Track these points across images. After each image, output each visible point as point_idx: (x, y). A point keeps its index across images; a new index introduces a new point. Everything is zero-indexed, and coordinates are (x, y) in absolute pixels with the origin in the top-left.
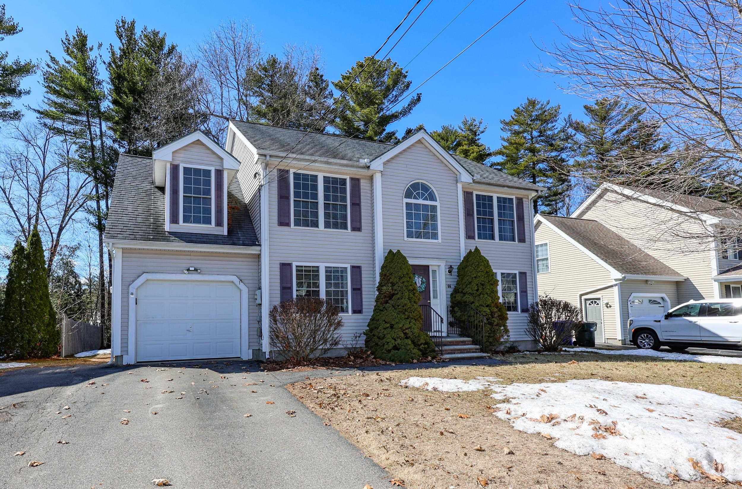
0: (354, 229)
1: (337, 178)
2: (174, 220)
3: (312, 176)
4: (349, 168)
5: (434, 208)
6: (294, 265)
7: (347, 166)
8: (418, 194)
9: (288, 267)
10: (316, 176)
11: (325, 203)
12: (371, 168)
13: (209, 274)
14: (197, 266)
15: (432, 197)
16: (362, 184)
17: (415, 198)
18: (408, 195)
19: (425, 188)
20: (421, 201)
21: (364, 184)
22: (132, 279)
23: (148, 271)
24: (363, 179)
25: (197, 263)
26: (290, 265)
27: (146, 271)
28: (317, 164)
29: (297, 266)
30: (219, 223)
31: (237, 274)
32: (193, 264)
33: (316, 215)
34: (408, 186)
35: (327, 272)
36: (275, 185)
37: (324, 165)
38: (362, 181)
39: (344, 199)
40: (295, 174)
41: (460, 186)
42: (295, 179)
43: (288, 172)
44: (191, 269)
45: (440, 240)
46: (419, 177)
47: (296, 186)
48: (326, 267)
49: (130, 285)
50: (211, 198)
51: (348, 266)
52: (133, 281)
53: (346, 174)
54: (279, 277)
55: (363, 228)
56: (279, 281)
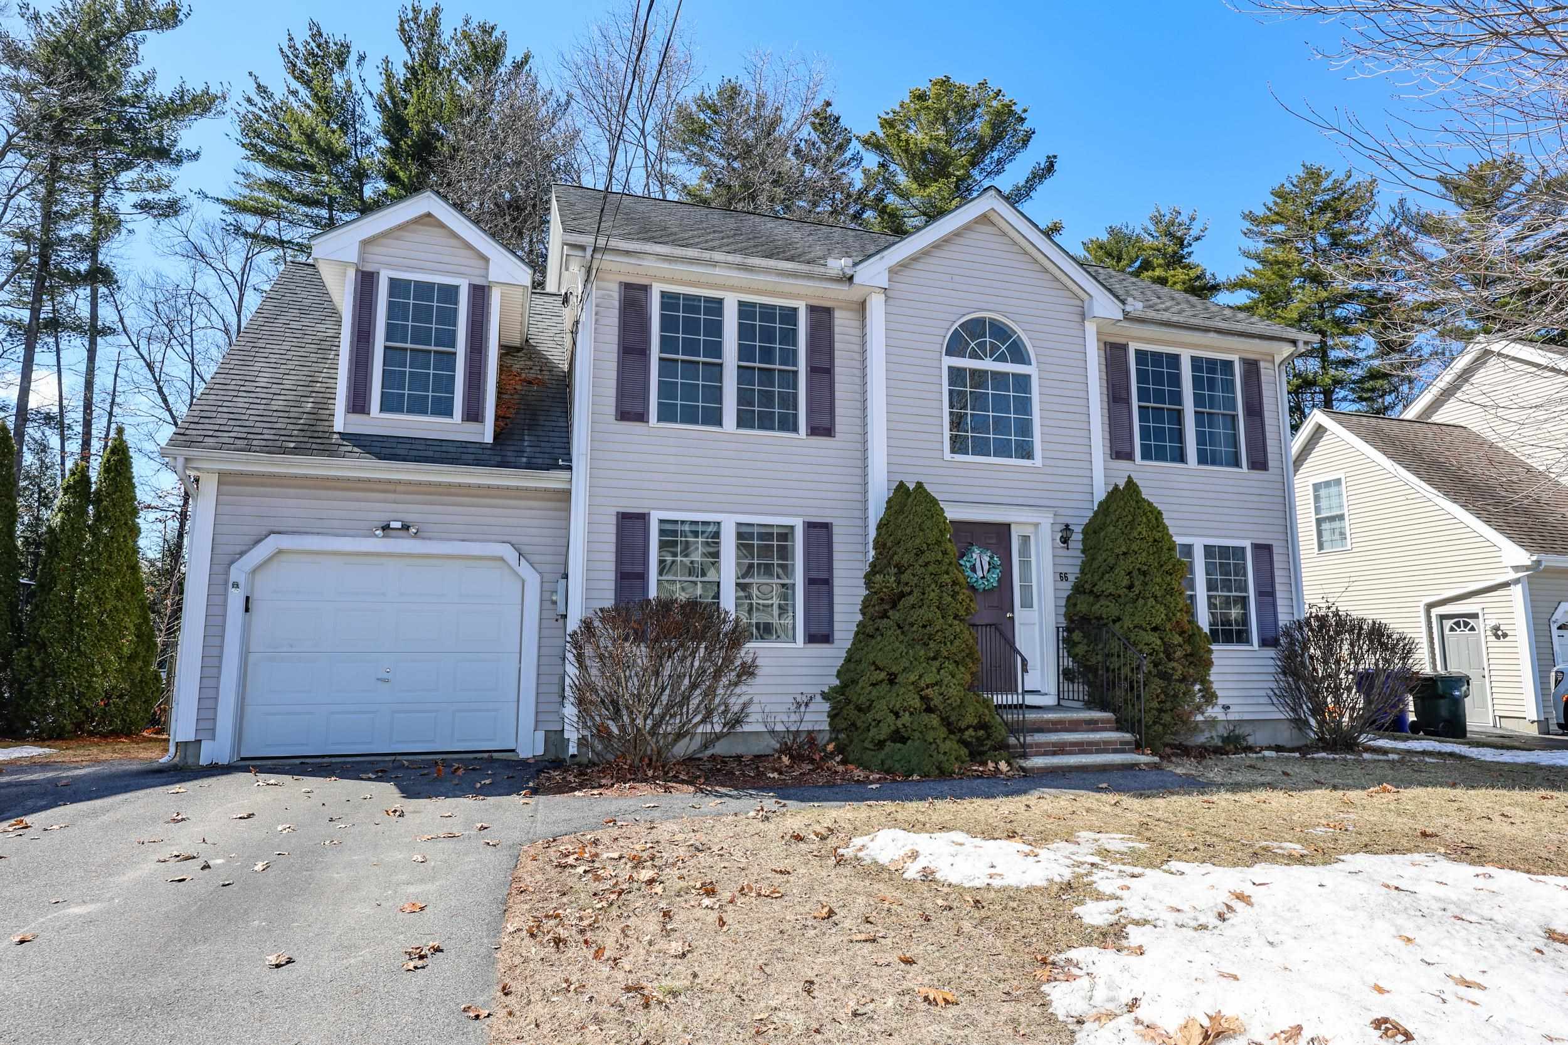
0: (814, 431)
1: (774, 307)
2: (358, 404)
3: (708, 300)
4: (800, 282)
5: (1023, 382)
6: (655, 517)
7: (794, 275)
8: (982, 347)
9: (639, 523)
10: (720, 301)
11: (739, 367)
12: (856, 280)
13: (442, 539)
14: (409, 518)
15: (1018, 354)
16: (837, 322)
17: (974, 355)
18: (955, 347)
19: (1000, 332)
20: (988, 364)
21: (842, 322)
22: (238, 549)
23: (282, 529)
24: (841, 308)
25: (413, 513)
26: (643, 517)
27: (276, 529)
28: (717, 271)
29: (661, 521)
30: (473, 414)
31: (514, 540)
32: (396, 512)
33: (717, 395)
34: (956, 325)
35: (740, 536)
36: (612, 319)
37: (735, 274)
38: (837, 314)
39: (790, 357)
40: (664, 295)
41: (1091, 328)
42: (664, 306)
43: (645, 289)
44: (394, 525)
45: (1038, 461)
46: (985, 306)
47: (668, 323)
48: (739, 524)
49: (232, 562)
50: (454, 353)
51: (798, 523)
52: (242, 554)
53: (797, 297)
54: (612, 548)
55: (838, 428)
56: (612, 557)
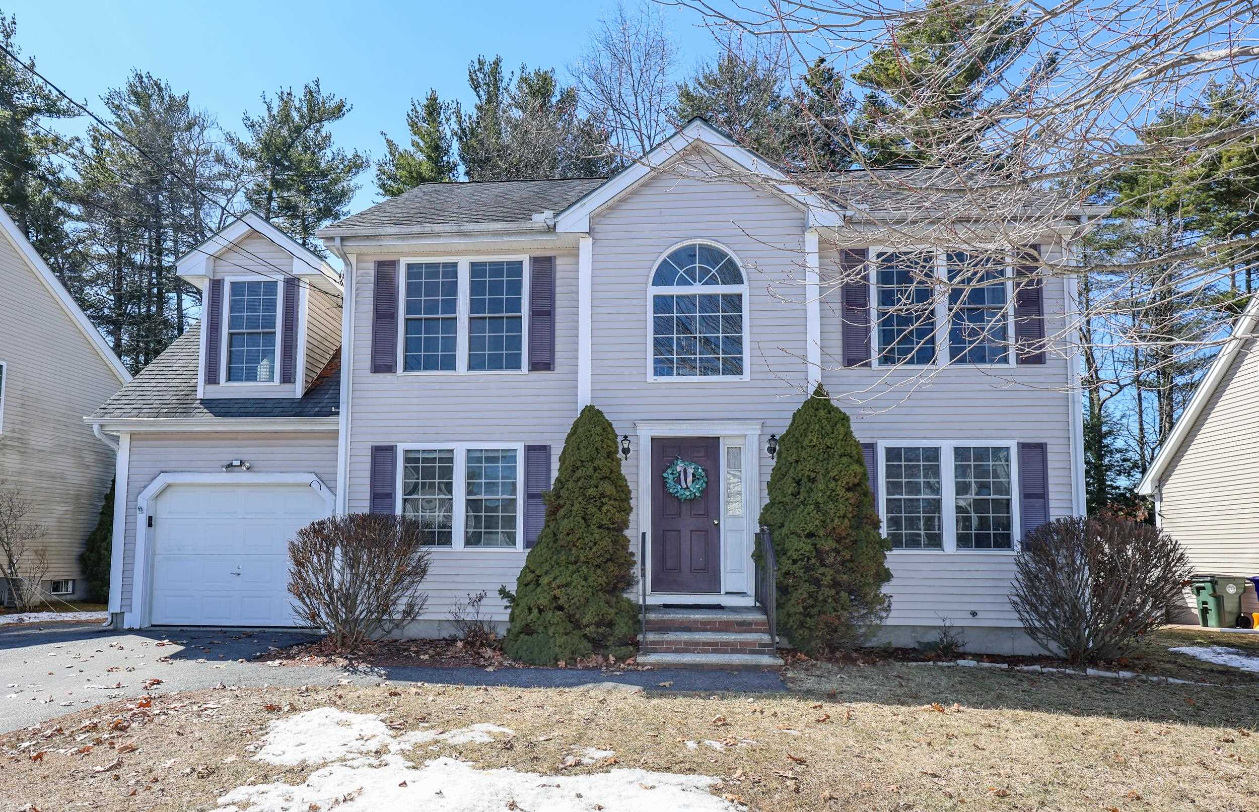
0: (535, 366)
1: (501, 263)
2: (212, 378)
3: (445, 265)
4: (513, 239)
5: (734, 301)
6: (401, 448)
7: (508, 233)
8: (691, 273)
9: (389, 453)
10: (455, 265)
11: (471, 318)
12: (558, 229)
13: (267, 472)
14: (244, 457)
15: (732, 274)
16: (558, 268)
17: (683, 282)
18: (663, 276)
19: (712, 255)
20: (698, 289)
21: (562, 267)
22: (143, 484)
23: (168, 469)
24: (564, 255)
25: (249, 453)
26: (391, 449)
27: (164, 469)
28: (442, 240)
29: (407, 451)
30: (288, 377)
31: (317, 471)
32: (229, 453)
33: (450, 344)
34: (664, 256)
35: (469, 460)
36: (369, 293)
37: (456, 240)
38: (559, 261)
39: (516, 305)
40: (409, 266)
41: (812, 241)
42: (409, 275)
43: (394, 264)
44: (235, 463)
45: (746, 376)
46: (694, 233)
47: (412, 289)
48: (469, 451)
49: (140, 493)
50: (275, 333)
51: (520, 447)
52: (145, 487)
53: (522, 251)
54: (368, 474)
55: (558, 362)
56: (368, 481)
